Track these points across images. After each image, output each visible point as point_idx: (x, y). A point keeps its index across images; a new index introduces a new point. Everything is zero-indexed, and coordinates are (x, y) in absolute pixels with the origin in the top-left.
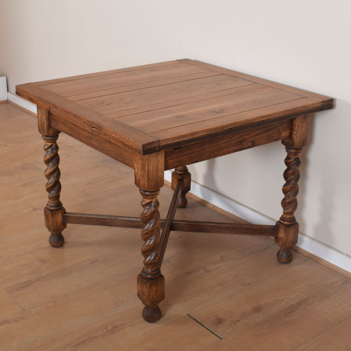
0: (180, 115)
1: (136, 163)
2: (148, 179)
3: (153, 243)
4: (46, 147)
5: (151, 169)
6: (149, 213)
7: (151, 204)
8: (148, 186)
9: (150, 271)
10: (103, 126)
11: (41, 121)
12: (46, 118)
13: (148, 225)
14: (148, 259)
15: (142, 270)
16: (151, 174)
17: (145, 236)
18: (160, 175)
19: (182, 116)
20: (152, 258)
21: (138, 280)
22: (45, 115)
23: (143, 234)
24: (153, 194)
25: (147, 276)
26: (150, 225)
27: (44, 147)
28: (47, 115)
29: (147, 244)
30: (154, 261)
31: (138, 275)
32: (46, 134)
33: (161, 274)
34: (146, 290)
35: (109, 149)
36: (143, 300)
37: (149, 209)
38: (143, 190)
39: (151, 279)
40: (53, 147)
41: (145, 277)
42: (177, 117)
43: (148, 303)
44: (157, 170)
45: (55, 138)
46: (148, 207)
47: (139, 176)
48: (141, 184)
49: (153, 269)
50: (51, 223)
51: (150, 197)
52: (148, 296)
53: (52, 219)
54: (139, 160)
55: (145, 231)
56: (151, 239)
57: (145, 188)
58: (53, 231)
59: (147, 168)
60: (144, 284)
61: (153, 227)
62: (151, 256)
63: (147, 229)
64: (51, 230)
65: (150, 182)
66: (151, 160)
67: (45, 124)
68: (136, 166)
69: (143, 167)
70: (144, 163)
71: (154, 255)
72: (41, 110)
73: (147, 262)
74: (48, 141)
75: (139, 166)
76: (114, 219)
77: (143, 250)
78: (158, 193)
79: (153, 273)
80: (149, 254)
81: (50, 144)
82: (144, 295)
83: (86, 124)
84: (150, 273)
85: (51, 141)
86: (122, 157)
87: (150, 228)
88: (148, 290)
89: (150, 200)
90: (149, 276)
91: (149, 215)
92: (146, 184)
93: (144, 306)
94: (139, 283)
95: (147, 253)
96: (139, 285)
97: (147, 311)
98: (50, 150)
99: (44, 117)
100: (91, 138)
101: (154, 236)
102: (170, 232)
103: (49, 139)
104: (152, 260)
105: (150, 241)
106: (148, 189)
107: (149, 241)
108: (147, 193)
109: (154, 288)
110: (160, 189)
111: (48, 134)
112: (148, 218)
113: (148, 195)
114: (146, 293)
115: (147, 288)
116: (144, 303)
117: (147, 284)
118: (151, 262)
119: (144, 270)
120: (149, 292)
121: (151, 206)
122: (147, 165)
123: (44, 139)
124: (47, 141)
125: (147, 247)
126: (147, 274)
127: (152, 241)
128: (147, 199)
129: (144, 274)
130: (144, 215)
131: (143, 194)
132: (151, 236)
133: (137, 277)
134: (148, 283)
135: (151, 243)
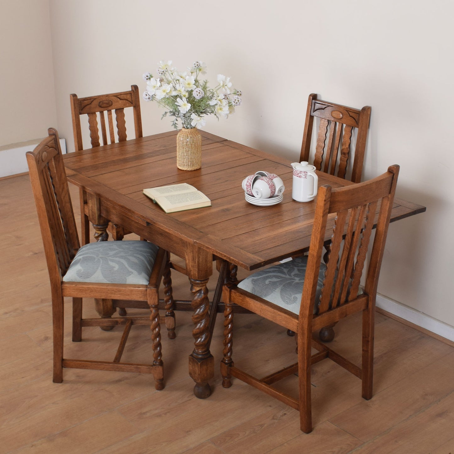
0: (226, 209)
1: (187, 255)
2: (198, 269)
3: (203, 326)
4: (96, 235)
5: (201, 260)
6: (199, 299)
7: (201, 292)
8: (198, 275)
9: (200, 352)
10: (156, 221)
11: (92, 210)
12: (97, 209)
13: (198, 310)
14: (199, 341)
15: (193, 351)
16: (201, 265)
17: (196, 320)
18: (208, 265)
19: (227, 210)
20: (203, 340)
21: (190, 360)
22: (96, 206)
23: (194, 318)
24: (203, 282)
25: (197, 356)
26: (200, 310)
27: (95, 235)
28: (98, 205)
29: (198, 327)
30: (204, 342)
31: (190, 356)
32: (97, 223)
33: (211, 354)
34: (197, 369)
35: (161, 241)
36: (194, 378)
37: (199, 295)
38: (193, 279)
39: (201, 359)
40: (103, 235)
41: (196, 357)
42: (223, 211)
43: (199, 381)
44: (206, 261)
45: (105, 227)
46: (198, 294)
47: (190, 266)
48: (192, 274)
49: (204, 350)
50: (102, 307)
51: (200, 285)
52: (199, 374)
53: (103, 303)
54: (190, 252)
55: (196, 315)
56: (202, 323)
57: (196, 277)
58: (103, 315)
59: (198, 260)
60: (195, 364)
61: (203, 311)
62: (202, 338)
63: (198, 314)
64: (101, 314)
65: (200, 272)
66: (201, 253)
67: (96, 214)
68: (187, 258)
69: (193, 259)
70: (195, 256)
71: (204, 337)
72: (92, 200)
73: (198, 343)
74: (99, 229)
75: (190, 257)
76: (163, 302)
77: (194, 333)
78: (207, 281)
79: (204, 353)
80: (199, 337)
81: (100, 232)
82: (196, 374)
83: (139, 219)
84: (201, 353)
85: (101, 229)
86: (173, 248)
87: (200, 313)
88: (199, 369)
89: (200, 288)
90: (200, 356)
91: (200, 301)
92: (196, 274)
93: (195, 384)
94: (191, 363)
95: (198, 336)
96: (190, 365)
97: (198, 388)
98: (100, 238)
99: (95, 207)
100: (143, 229)
101: (204, 320)
102: (217, 314)
103: (100, 228)
104: (202, 342)
105: (201, 325)
106: (198, 278)
107: (199, 324)
108: (197, 282)
109: (205, 367)
110: (209, 278)
111: (99, 224)
112: (198, 304)
113: (198, 284)
114: (197, 371)
115: (198, 367)
116: (195, 380)
117: (198, 364)
118: (201, 343)
119: (195, 351)
120: (200, 371)
121: (201, 293)
122: (197, 257)
123: (94, 228)
124: (97, 229)
125: (197, 330)
126: (198, 354)
127: (203, 324)
128: (197, 287)
129: (195, 355)
130: (195, 302)
131: (194, 282)
132: (202, 320)
133: (189, 357)
134: (199, 362)
135: (202, 326)
